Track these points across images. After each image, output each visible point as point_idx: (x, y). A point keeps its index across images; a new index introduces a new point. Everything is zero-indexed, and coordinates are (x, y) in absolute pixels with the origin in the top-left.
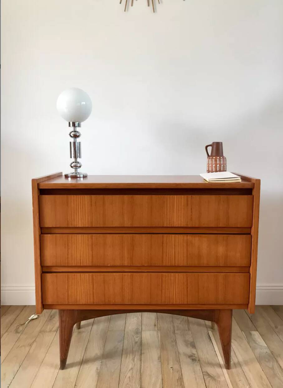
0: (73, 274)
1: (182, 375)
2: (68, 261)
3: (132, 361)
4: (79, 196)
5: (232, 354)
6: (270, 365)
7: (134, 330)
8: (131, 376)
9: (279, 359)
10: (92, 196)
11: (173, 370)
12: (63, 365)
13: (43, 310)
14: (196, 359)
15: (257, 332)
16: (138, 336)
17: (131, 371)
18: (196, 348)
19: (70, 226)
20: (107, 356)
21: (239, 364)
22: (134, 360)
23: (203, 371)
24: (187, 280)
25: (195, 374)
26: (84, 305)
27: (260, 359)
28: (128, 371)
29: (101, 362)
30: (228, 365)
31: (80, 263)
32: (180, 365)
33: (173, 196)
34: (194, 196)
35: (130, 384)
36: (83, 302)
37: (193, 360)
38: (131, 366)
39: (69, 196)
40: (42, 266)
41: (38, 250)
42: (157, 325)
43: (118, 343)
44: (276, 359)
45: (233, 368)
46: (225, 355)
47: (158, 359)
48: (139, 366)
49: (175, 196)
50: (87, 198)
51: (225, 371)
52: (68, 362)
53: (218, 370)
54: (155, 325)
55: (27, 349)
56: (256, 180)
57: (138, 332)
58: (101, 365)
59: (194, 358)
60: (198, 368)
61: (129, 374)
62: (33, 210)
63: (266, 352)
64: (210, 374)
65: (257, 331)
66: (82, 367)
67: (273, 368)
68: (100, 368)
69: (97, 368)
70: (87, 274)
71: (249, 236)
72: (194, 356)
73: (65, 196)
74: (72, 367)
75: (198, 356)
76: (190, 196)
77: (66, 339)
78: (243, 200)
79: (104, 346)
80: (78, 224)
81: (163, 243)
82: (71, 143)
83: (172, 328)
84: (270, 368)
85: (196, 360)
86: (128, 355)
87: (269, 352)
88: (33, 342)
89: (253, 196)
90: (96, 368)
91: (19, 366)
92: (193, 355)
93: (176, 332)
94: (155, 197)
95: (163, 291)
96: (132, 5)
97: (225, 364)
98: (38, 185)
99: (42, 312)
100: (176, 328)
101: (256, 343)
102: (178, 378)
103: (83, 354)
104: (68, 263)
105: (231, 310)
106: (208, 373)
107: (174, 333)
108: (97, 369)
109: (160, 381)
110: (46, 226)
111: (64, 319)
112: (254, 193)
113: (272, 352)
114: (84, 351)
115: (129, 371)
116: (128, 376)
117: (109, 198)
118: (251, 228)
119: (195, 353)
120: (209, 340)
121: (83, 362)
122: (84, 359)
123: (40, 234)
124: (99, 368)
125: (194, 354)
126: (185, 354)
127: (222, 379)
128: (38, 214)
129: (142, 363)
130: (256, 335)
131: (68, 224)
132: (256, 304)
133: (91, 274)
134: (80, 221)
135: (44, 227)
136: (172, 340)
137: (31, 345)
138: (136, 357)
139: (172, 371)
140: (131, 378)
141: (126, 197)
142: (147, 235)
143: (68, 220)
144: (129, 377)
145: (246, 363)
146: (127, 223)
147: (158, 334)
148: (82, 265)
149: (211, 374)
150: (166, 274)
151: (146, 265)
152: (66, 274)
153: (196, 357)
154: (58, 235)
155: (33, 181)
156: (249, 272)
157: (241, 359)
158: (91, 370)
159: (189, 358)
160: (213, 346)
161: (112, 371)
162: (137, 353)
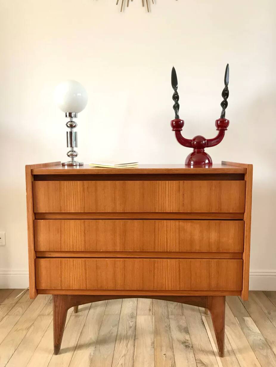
0: (66, 259)
1: (175, 362)
2: (61, 246)
3: (126, 348)
4: (72, 182)
5: (226, 341)
6: (264, 352)
7: (129, 315)
8: (123, 363)
9: (272, 346)
10: (85, 181)
11: (166, 357)
12: (57, 350)
13: (37, 295)
14: (189, 345)
15: (250, 318)
16: (133, 320)
17: (124, 357)
18: (189, 334)
19: (63, 212)
20: (101, 342)
21: (233, 352)
22: (127, 346)
23: (196, 359)
24: (179, 266)
25: (188, 362)
26: (77, 290)
27: (254, 347)
28: (121, 358)
29: (94, 347)
30: (221, 353)
31: (73, 248)
32: (173, 352)
33: (165, 181)
34: (186, 181)
36: (76, 287)
37: (186, 346)
38: (124, 352)
39: (62, 181)
40: (36, 252)
41: (32, 235)
42: (152, 310)
43: (113, 327)
44: (270, 346)
45: (227, 356)
46: (218, 343)
47: (152, 345)
48: (132, 351)
49: (167, 182)
50: (79, 183)
51: (218, 358)
52: (62, 347)
53: (212, 358)
54: (150, 310)
55: (25, 332)
56: (249, 165)
57: (133, 316)
58: (95, 350)
59: (187, 344)
60: (191, 355)
61: (121, 361)
62: (27, 195)
63: (260, 339)
64: (204, 363)
65: (250, 316)
66: (75, 352)
67: (267, 357)
68: (94, 353)
69: (90, 353)
70: (80, 259)
71: (242, 221)
72: (188, 343)
73: (58, 182)
74: (66, 352)
75: (192, 342)
76: (181, 182)
77: (59, 324)
78: (235, 184)
79: (99, 330)
80: (70, 209)
81: (155, 229)
82: (67, 132)
83: (166, 313)
84: (264, 356)
85: (189, 347)
86: (122, 341)
87: (262, 339)
88: (31, 326)
89: (246, 181)
91: (14, 350)
92: (187, 341)
93: (170, 317)
94: (146, 182)
95: (156, 277)
96: (128, 6)
97: (219, 351)
98: (32, 171)
99: (36, 297)
100: (170, 313)
101: (249, 330)
102: (171, 366)
103: (78, 338)
104: (61, 248)
105: (224, 297)
106: (201, 361)
107: (168, 318)
108: (90, 355)
110: (40, 212)
111: (57, 304)
112: (247, 178)
113: (266, 339)
114: (79, 335)
116: (120, 363)
117: (101, 184)
118: (244, 213)
119: (188, 339)
120: (202, 326)
121: (78, 347)
122: (79, 344)
123: (34, 219)
124: (92, 354)
125: (187, 340)
126: (179, 341)
128: (31, 200)
129: (135, 349)
130: (249, 320)
131: (61, 210)
132: (250, 289)
133: (83, 259)
134: (73, 206)
135: (38, 212)
136: (166, 325)
137: (28, 329)
138: (129, 343)
139: (164, 358)
140: (123, 365)
141: (118, 183)
142: (139, 220)
143: (61, 205)
145: (240, 351)
146: (119, 209)
147: (153, 319)
148: (74, 250)
149: (204, 362)
150: (159, 260)
151: (138, 251)
152: (59, 259)
153: (189, 343)
154: (51, 220)
155: (27, 167)
156: (242, 259)
157: (235, 347)
158: (84, 355)
159: (182, 344)
160: (207, 332)
161: (105, 357)
162: (131, 338)
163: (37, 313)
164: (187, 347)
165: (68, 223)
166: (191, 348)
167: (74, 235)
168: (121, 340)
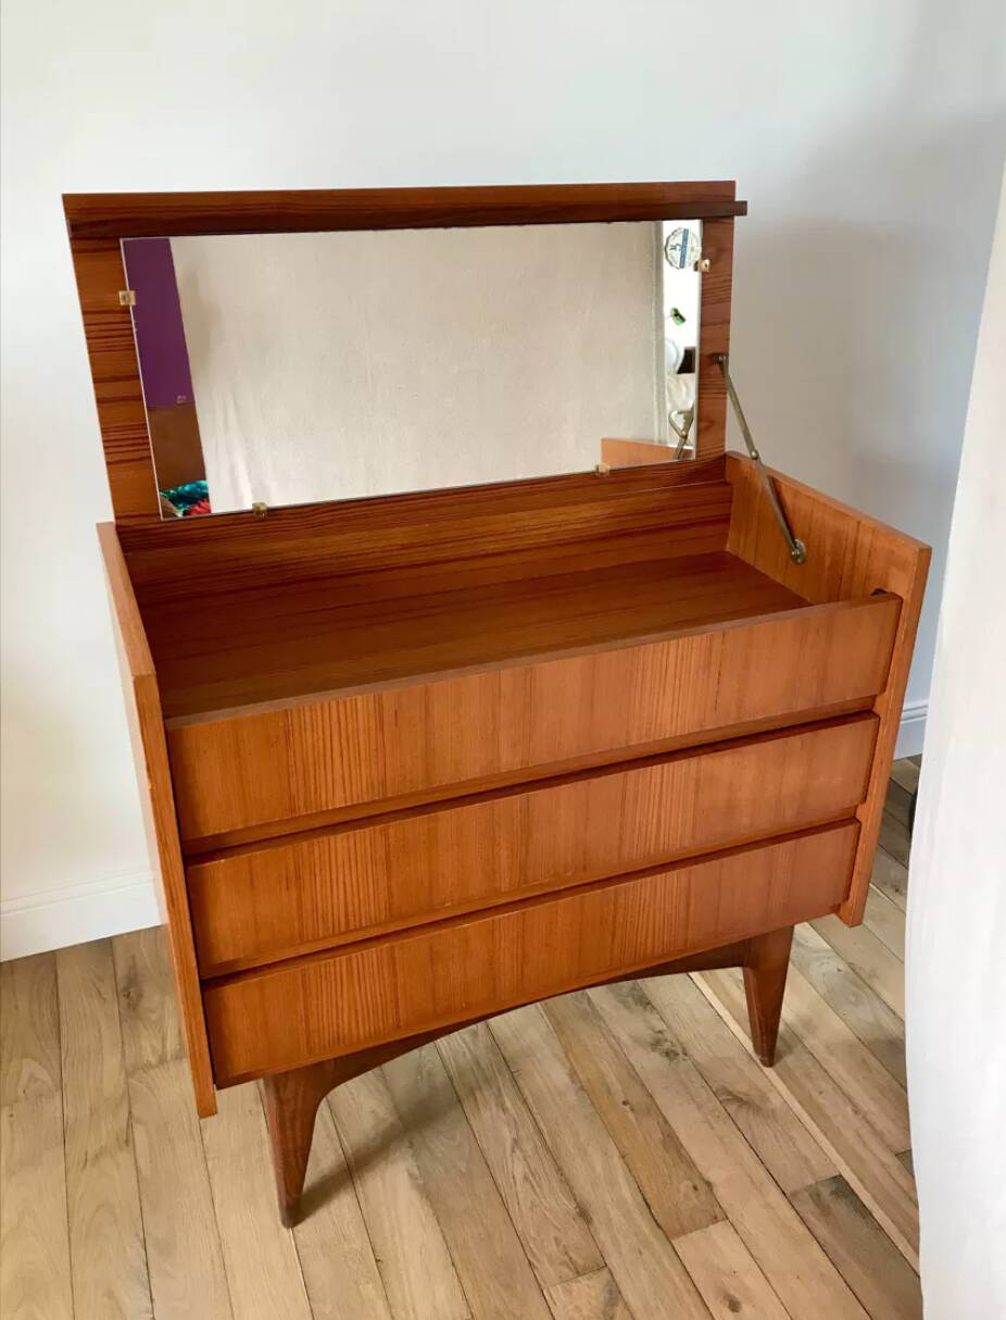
1: (666, 1122)
2: (301, 926)
3: (503, 1117)
8: (527, 1170)
9: (878, 987)
11: (632, 1110)
13: (219, 1091)
14: (674, 1049)
17: (518, 1152)
18: (654, 1007)
21: (796, 1038)
22: (505, 1110)
23: (714, 1089)
24: (689, 884)
25: (698, 1108)
27: (835, 1001)
28: (508, 1156)
29: (407, 1143)
30: (770, 1054)
32: (644, 1086)
35: (541, 1203)
37: (667, 1054)
38: (507, 1135)
44: (871, 988)
47: (573, 1082)
48: (529, 1121)
51: (767, 1070)
55: (125, 1160)
58: (416, 1155)
59: (667, 1045)
60: (696, 1082)
61: (519, 1170)
62: (152, 791)
63: (839, 970)
64: (740, 1096)
66: (358, 1185)
68: (418, 1167)
69: (408, 1171)
72: (666, 1040)
75: (676, 1037)
80: (331, 799)
85: (677, 1054)
86: (478, 1095)
87: (842, 966)
88: (129, 1126)
90: (406, 1174)
91: (139, 1245)
92: (660, 1035)
101: (798, 943)
102: (661, 1136)
106: (730, 1093)
108: (411, 1175)
109: (617, 1161)
115: (511, 1156)
116: (519, 1177)
119: (660, 1029)
121: (354, 1166)
124: (416, 1172)
125: (660, 1032)
126: (637, 1040)
127: (775, 1102)
131: (293, 809)
135: (201, 837)
137: (128, 1142)
138: (504, 1093)
139: (631, 1115)
140: (531, 1177)
143: (294, 791)
144: (526, 1178)
145: (809, 1025)
149: (740, 1093)
153: (672, 1043)
158: (394, 1183)
159: (653, 1050)
160: (697, 987)
161: (463, 1169)
162: (497, 1074)
163: (112, 1064)
164: (672, 1055)
165: (327, 847)
166: (682, 1055)
167: (348, 882)
168: (474, 1094)
